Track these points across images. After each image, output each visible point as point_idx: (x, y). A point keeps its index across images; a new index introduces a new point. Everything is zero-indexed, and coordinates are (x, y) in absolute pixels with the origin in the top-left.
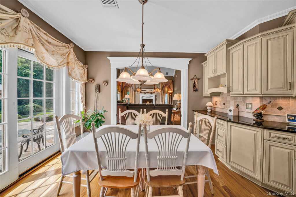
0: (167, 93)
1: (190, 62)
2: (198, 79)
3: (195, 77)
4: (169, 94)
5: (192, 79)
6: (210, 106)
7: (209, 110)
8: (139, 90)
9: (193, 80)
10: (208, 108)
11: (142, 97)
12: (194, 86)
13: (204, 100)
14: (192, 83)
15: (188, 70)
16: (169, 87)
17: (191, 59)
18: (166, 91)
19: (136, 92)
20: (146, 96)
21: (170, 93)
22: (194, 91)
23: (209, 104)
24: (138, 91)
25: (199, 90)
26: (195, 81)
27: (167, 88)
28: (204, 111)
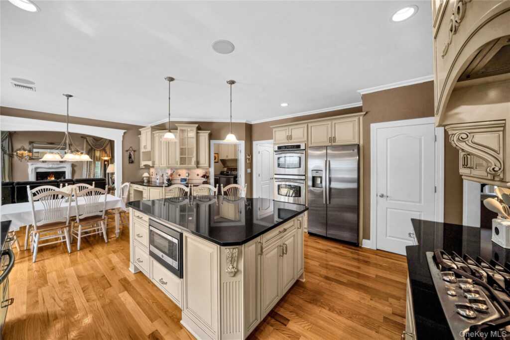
0: (99, 159)
1: (125, 133)
2: (134, 151)
3: (131, 149)
4: (103, 162)
5: (127, 151)
6: (147, 177)
7: (146, 181)
8: (26, 153)
9: (129, 152)
10: (145, 178)
11: (36, 168)
12: (130, 157)
13: (141, 171)
14: (127, 155)
15: (123, 141)
16: (104, 150)
17: (126, 131)
18: (96, 157)
19: (16, 158)
20: (48, 167)
21: (105, 161)
22: (130, 162)
23: (146, 175)
24: (22, 157)
25: (136, 161)
26: (131, 153)
27: (99, 152)
28: (141, 182)
